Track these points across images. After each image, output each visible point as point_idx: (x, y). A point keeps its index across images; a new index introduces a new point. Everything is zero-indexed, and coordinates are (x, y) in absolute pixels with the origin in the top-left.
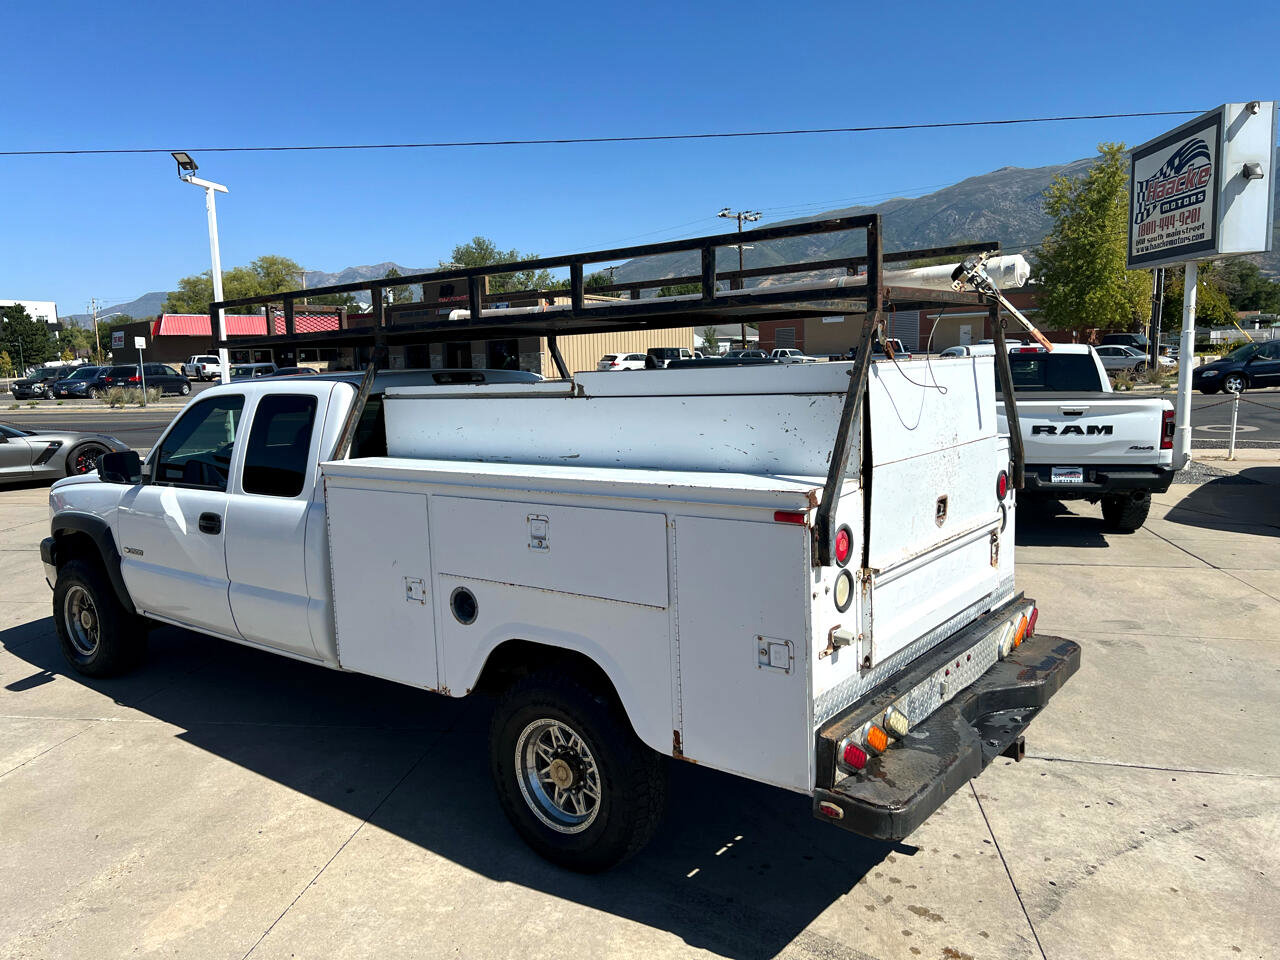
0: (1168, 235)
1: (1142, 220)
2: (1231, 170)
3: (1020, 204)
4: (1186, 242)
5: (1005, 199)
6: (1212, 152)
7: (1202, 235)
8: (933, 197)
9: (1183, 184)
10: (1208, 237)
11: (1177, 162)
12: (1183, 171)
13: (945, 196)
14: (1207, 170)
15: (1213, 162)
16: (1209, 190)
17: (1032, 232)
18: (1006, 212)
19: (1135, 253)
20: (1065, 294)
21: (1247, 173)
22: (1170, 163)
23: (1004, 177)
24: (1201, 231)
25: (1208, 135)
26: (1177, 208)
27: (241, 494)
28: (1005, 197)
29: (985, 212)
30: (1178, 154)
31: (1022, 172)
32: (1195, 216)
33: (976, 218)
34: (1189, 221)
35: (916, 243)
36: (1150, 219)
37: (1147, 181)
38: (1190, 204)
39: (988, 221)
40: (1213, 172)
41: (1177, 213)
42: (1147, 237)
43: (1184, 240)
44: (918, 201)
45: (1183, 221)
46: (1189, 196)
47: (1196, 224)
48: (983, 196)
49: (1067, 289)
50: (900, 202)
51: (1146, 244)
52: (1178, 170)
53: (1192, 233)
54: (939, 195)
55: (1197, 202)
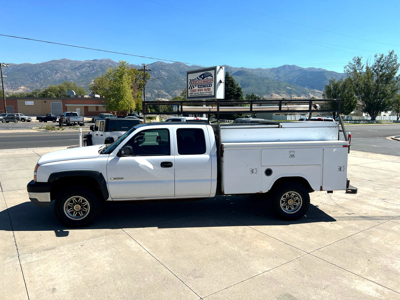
0: (200, 93)
1: (192, 88)
2: (218, 81)
3: (70, 71)
4: (206, 95)
5: (66, 68)
6: (213, 76)
7: (211, 94)
8: (40, 64)
9: (205, 82)
10: (213, 94)
11: (202, 76)
12: (204, 79)
13: (44, 65)
14: (212, 80)
15: (214, 78)
16: (213, 84)
17: (75, 80)
18: (66, 73)
19: (189, 96)
20: (113, 101)
21: (221, 82)
22: (200, 76)
23: (64, 61)
24: (211, 93)
25: (212, 72)
26: (203, 87)
27: (178, 155)
28: (65, 67)
29: (59, 71)
30: (203, 75)
31: (70, 61)
32: (209, 89)
33: (56, 73)
34: (207, 90)
35: (35, 79)
36: (194, 89)
37: (193, 80)
38: (207, 87)
39: (61, 75)
40: (214, 80)
41: (203, 88)
42: (193, 93)
43: (205, 94)
44: (35, 65)
45: (205, 90)
46: (207, 85)
47: (209, 91)
48: (58, 66)
49: (114, 100)
50: (29, 64)
51: (193, 94)
52: (203, 78)
53: (208, 93)
54: (43, 64)
55: (209, 86)
